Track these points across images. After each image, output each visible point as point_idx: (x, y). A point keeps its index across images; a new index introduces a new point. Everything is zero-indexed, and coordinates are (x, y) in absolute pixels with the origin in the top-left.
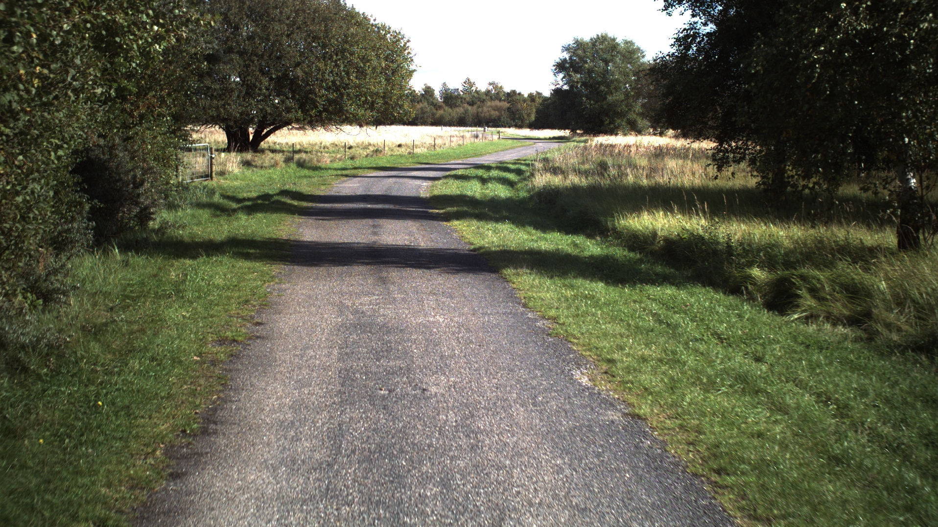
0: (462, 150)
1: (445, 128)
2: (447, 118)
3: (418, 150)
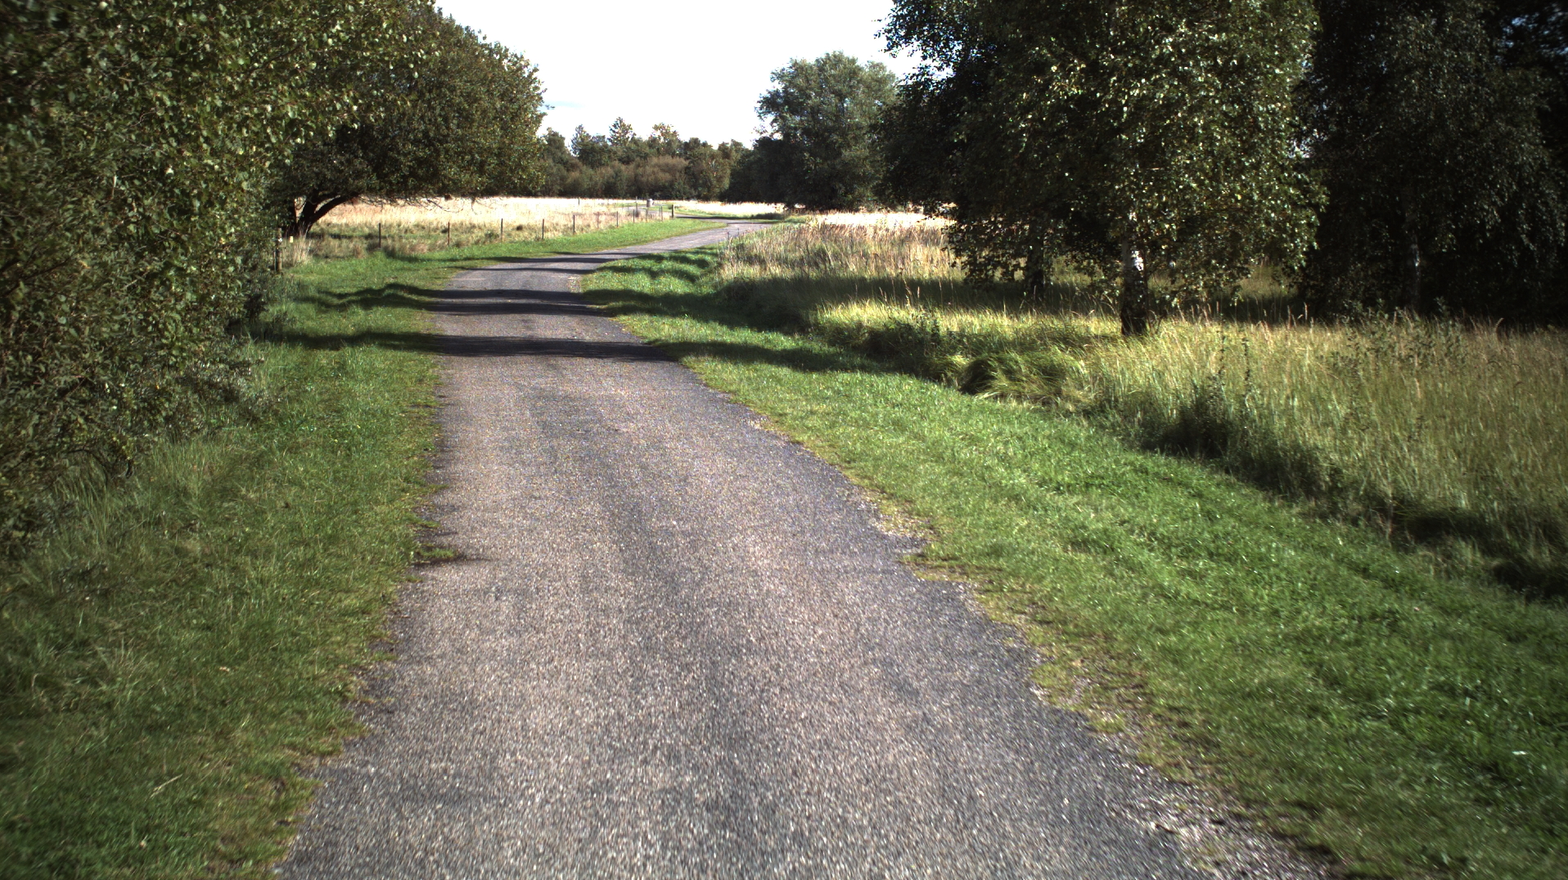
0: (617, 235)
1: (583, 201)
2: (586, 184)
3: (548, 235)
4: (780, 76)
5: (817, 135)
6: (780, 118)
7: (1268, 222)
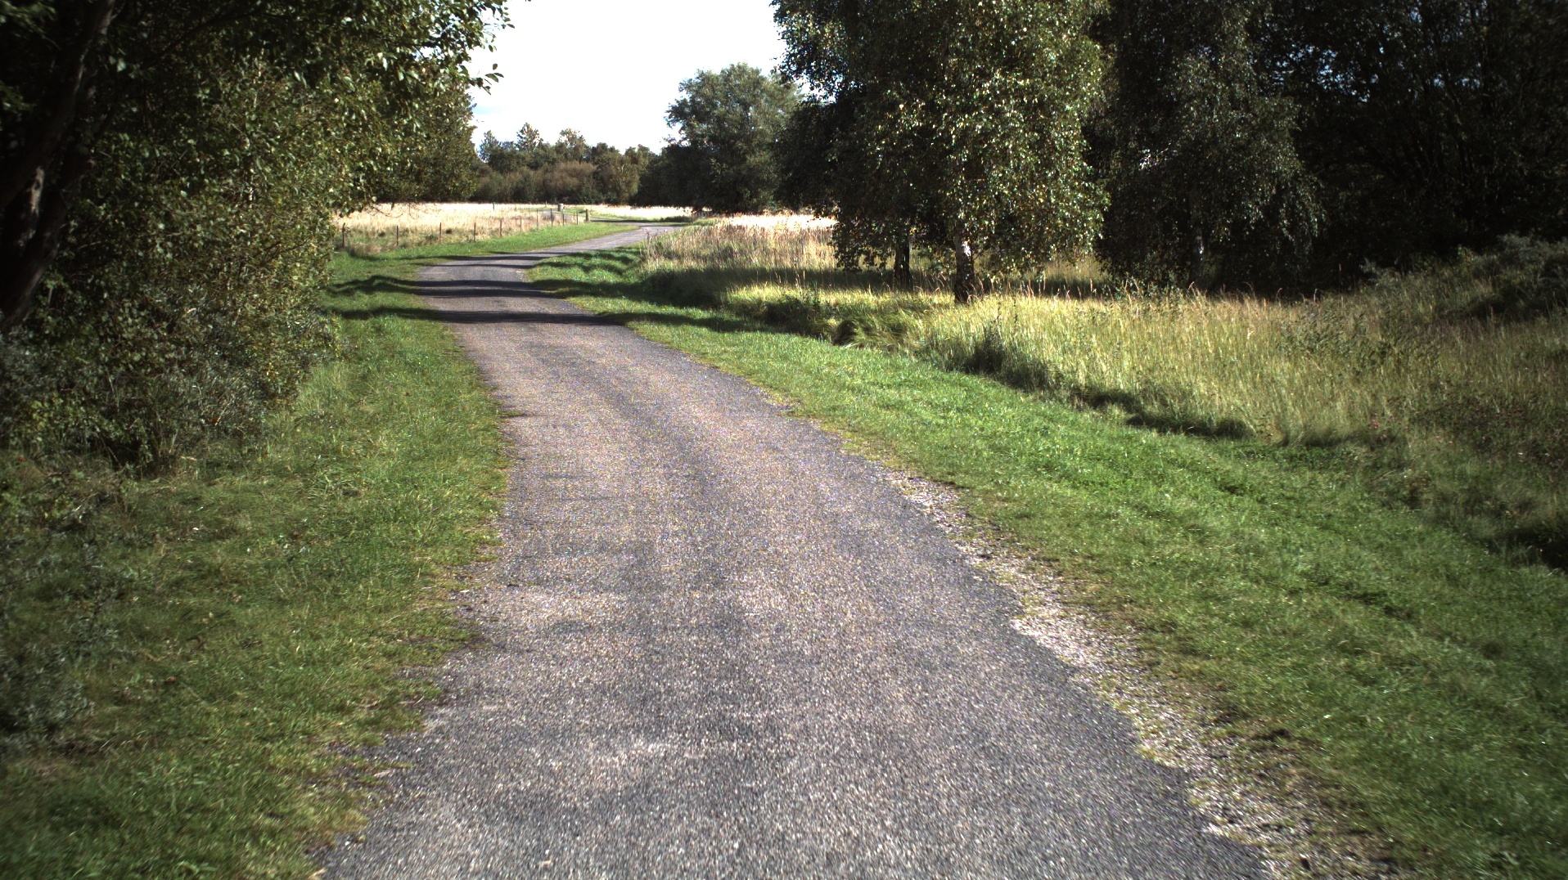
0: (541, 237)
1: (497, 206)
2: (496, 189)
3: (479, 237)
4: (688, 86)
5: (723, 142)
6: (688, 127)
7: (1064, 219)
